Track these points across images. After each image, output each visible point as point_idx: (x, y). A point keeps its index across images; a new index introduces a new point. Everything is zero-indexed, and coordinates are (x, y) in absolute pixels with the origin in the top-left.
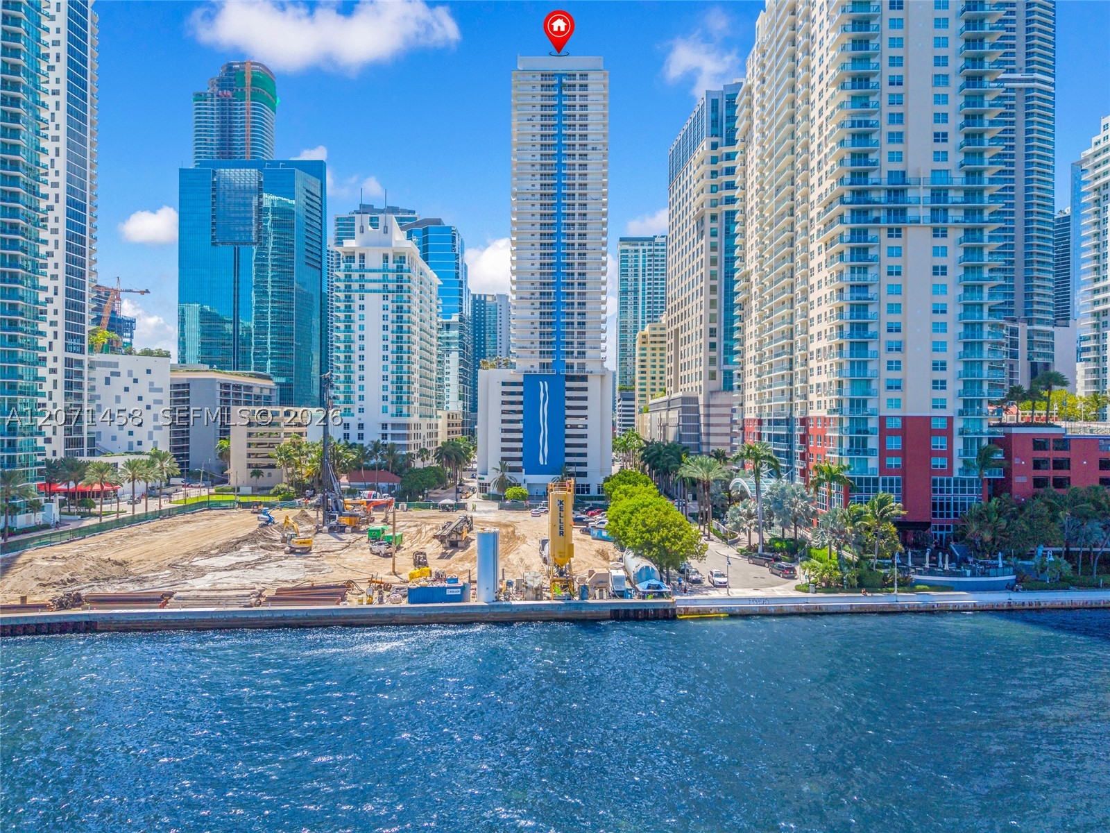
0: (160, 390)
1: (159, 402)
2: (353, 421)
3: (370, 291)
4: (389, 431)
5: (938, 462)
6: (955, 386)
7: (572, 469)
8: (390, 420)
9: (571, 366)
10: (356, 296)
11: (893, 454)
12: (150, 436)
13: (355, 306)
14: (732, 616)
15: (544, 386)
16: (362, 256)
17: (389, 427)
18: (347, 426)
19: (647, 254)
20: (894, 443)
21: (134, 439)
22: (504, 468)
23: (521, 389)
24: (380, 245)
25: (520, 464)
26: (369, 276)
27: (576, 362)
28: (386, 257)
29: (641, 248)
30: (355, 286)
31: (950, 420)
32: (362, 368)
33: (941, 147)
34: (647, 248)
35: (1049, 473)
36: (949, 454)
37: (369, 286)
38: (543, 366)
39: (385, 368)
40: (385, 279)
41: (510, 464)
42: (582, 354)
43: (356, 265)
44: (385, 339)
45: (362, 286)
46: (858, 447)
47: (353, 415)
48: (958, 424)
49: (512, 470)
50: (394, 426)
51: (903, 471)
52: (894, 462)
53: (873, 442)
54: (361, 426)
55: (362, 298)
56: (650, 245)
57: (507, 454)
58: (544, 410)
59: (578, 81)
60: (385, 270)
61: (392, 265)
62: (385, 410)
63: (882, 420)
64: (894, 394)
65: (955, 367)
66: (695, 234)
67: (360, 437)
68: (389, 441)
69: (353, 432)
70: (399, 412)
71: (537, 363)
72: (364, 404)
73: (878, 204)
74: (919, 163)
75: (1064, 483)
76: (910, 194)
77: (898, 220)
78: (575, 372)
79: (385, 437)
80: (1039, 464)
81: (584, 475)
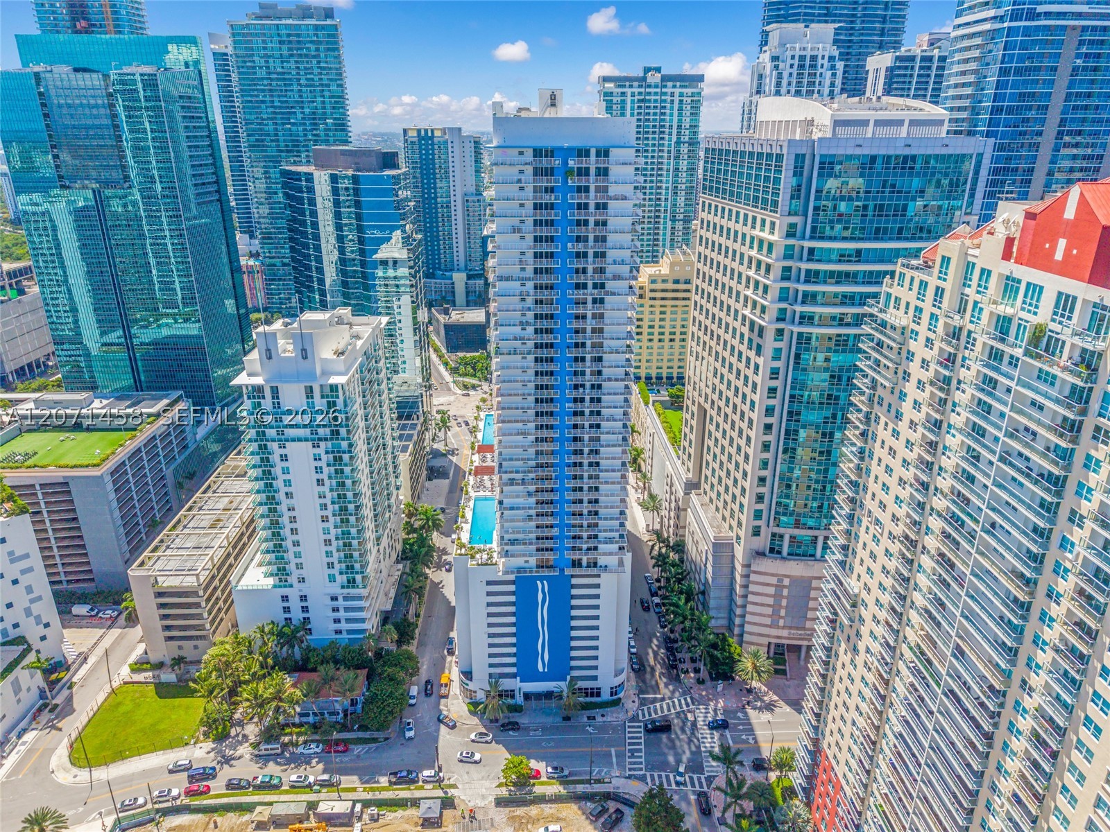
2: (294, 594)
3: (293, 440)
4: (340, 603)
8: (340, 591)
9: (577, 562)
10: (274, 446)
13: (275, 458)
15: (542, 587)
16: (275, 391)
17: (340, 599)
18: (286, 598)
19: (637, 98)
23: (511, 588)
24: (298, 377)
27: (585, 558)
28: (309, 391)
29: (629, 91)
30: (271, 433)
32: (295, 532)
34: (636, 90)
37: (291, 432)
38: (540, 563)
39: (326, 531)
41: (499, 670)
42: (593, 549)
43: (267, 404)
44: (322, 496)
45: (280, 433)
47: (291, 586)
49: (504, 676)
50: (345, 599)
54: (303, 598)
55: (283, 448)
56: (640, 86)
57: (496, 660)
58: (543, 613)
61: (320, 403)
62: (332, 579)
66: (746, 330)
67: (305, 609)
68: (342, 614)
69: (295, 604)
70: (351, 583)
71: (533, 561)
72: (303, 573)
78: (585, 570)
79: (335, 609)
81: (594, 678)
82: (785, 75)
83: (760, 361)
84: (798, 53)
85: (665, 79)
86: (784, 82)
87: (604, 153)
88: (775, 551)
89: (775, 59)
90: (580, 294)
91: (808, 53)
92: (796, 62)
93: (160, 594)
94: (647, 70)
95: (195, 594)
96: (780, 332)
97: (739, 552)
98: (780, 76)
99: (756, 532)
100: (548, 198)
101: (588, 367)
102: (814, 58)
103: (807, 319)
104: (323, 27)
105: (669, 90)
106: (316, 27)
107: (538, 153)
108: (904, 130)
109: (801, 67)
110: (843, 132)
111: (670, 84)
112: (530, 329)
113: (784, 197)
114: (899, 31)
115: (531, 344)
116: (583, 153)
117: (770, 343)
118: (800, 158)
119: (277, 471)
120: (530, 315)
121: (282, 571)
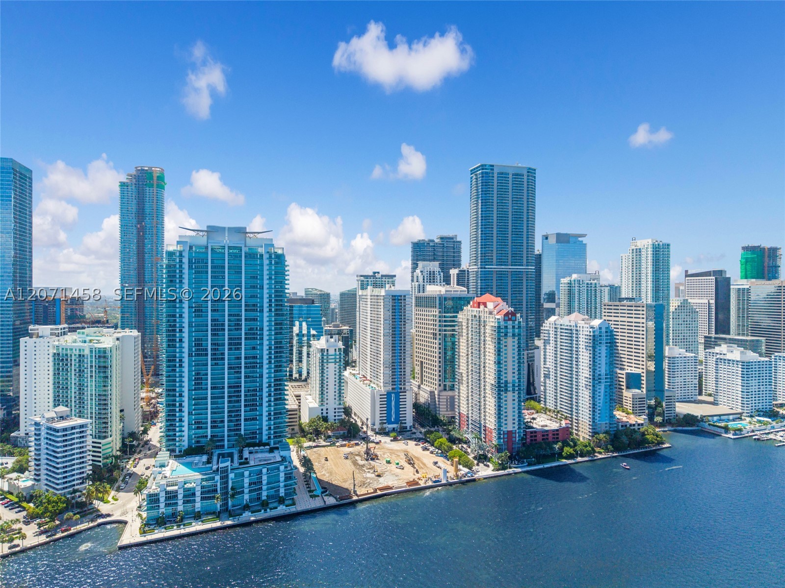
2: (324, 408)
5: (514, 439)
6: (517, 423)
8: (337, 407)
9: (401, 388)
10: (325, 364)
13: (325, 368)
14: (484, 479)
15: (393, 395)
16: (327, 350)
17: (336, 409)
18: (322, 410)
20: (506, 436)
22: (380, 423)
23: (386, 396)
24: (334, 346)
25: (385, 421)
26: (330, 357)
27: (403, 387)
28: (335, 350)
30: (325, 361)
32: (327, 389)
33: (514, 375)
35: (533, 438)
36: (516, 437)
37: (330, 361)
38: (393, 389)
39: (335, 388)
40: (335, 358)
42: (405, 384)
44: (335, 378)
45: (327, 361)
46: (499, 438)
47: (324, 406)
48: (517, 431)
49: (383, 423)
51: (507, 441)
52: (506, 440)
53: (502, 436)
54: (327, 409)
55: (327, 365)
57: (381, 418)
58: (393, 403)
60: (335, 355)
62: (335, 404)
63: (504, 432)
64: (506, 426)
65: (517, 420)
66: (432, 336)
67: (327, 413)
68: (337, 414)
69: (325, 412)
70: (340, 404)
71: (391, 388)
72: (328, 401)
73: (502, 387)
74: (510, 379)
75: (536, 440)
76: (509, 385)
77: (506, 391)
78: (402, 390)
79: (335, 412)
80: (531, 437)
81: (405, 423)
82: (425, 276)
83: (436, 341)
84: (429, 270)
85: (382, 276)
86: (425, 279)
87: (405, 296)
88: (445, 390)
89: (421, 272)
90: (401, 323)
91: (432, 270)
92: (428, 273)
93: (289, 411)
94: (375, 273)
95: (297, 411)
96: (440, 334)
97: (436, 392)
98: (424, 277)
99: (440, 385)
100: (394, 305)
101: (403, 339)
102: (434, 272)
103: (445, 331)
107: (392, 296)
108: (459, 293)
109: (430, 274)
110: (447, 293)
111: (384, 278)
112: (391, 331)
113: (437, 305)
114: (460, 261)
115: (391, 334)
116: (401, 296)
117: (438, 337)
118: (440, 298)
119: (325, 371)
121: (322, 401)
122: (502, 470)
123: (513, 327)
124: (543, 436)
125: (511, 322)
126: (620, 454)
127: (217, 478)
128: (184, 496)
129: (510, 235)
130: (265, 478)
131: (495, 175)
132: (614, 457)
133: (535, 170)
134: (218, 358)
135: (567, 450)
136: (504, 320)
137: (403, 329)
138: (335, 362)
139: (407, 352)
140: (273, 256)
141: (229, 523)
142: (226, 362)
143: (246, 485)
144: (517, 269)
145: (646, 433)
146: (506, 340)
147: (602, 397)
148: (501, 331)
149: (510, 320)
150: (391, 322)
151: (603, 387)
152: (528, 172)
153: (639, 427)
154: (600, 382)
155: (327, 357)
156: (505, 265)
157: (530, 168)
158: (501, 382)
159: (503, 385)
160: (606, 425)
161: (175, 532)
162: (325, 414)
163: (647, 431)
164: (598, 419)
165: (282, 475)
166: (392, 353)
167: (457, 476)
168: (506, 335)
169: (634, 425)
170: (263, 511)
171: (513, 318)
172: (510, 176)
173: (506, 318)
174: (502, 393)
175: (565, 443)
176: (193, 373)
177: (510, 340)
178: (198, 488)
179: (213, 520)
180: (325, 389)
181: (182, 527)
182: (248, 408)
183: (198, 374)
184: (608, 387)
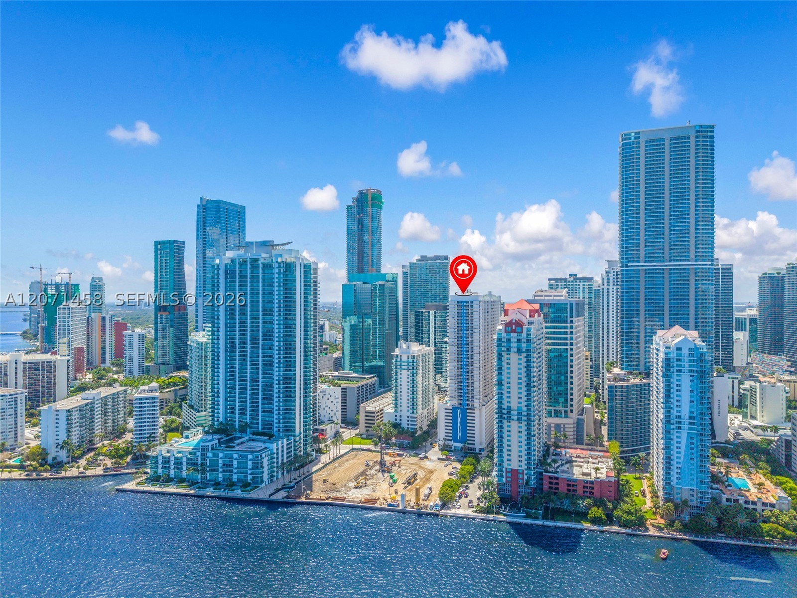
0: (338, 398)
1: (337, 402)
2: (398, 414)
3: (403, 369)
4: (410, 419)
5: (520, 481)
6: (524, 462)
7: (469, 442)
8: (410, 415)
9: (468, 405)
10: (399, 370)
11: (509, 477)
12: (335, 414)
13: (399, 374)
15: (459, 411)
16: (401, 356)
18: (396, 416)
20: (509, 475)
21: (330, 416)
22: (445, 440)
23: (451, 411)
24: (406, 353)
25: (451, 438)
26: (403, 364)
27: (470, 403)
28: (408, 356)
30: (399, 367)
31: (523, 470)
32: (401, 396)
33: (520, 400)
34: (563, 284)
35: (553, 486)
36: (523, 479)
37: (403, 367)
38: (459, 404)
40: (408, 365)
41: (447, 438)
42: (472, 401)
43: (399, 360)
44: (408, 386)
45: (401, 367)
46: (500, 476)
47: (398, 412)
49: (449, 440)
51: (511, 482)
52: (509, 479)
53: (504, 474)
54: (401, 416)
55: (401, 371)
56: (565, 282)
57: (447, 434)
58: (459, 420)
59: (470, 304)
60: (408, 362)
61: (410, 360)
62: (408, 411)
63: (506, 468)
64: (509, 462)
65: (524, 457)
67: (401, 420)
68: (410, 423)
69: (398, 418)
70: (413, 412)
71: (457, 403)
72: (401, 408)
73: (505, 414)
74: (514, 404)
75: (557, 489)
76: (512, 412)
77: (509, 419)
78: (470, 407)
79: (408, 421)
80: (550, 483)
81: (474, 444)
85: (576, 279)
87: (472, 302)
90: (468, 332)
93: (366, 412)
95: (374, 413)
100: (461, 311)
101: (470, 350)
104: (442, 263)
105: (578, 283)
106: (440, 263)
107: (458, 302)
111: (578, 281)
112: (456, 340)
115: (456, 344)
116: (468, 302)
119: (399, 378)
120: (456, 337)
121: (396, 407)
122: (484, 513)
123: (519, 341)
124: (568, 485)
125: (515, 335)
126: (691, 538)
127: (199, 454)
128: (175, 464)
129: (667, 222)
130: (235, 462)
131: (643, 145)
132: (677, 540)
133: (713, 127)
134: (243, 355)
135: (596, 512)
136: (506, 331)
137: (470, 339)
138: (408, 369)
139: (474, 365)
140: (282, 266)
141: (192, 492)
142: (248, 359)
143: (220, 465)
144: (679, 265)
145: (773, 519)
146: (508, 356)
147: (683, 450)
148: (503, 345)
149: (514, 331)
150: (456, 330)
151: (684, 435)
152: (697, 132)
153: (764, 508)
154: (679, 428)
155: (401, 364)
156: (659, 261)
157: (701, 126)
158: (503, 407)
159: (505, 412)
160: (692, 493)
161: (157, 489)
162: (398, 421)
163: (777, 518)
164: (676, 481)
165: (250, 463)
166: (458, 365)
167: (418, 505)
168: (508, 350)
169: (754, 503)
170: (222, 490)
171: (519, 329)
172: (667, 143)
173: (509, 329)
174: (503, 421)
175: (599, 503)
176: (229, 366)
177: (514, 357)
178: (184, 459)
179: (185, 488)
180: (399, 395)
181: (162, 486)
182: (266, 401)
183: (231, 367)
184: (695, 436)
